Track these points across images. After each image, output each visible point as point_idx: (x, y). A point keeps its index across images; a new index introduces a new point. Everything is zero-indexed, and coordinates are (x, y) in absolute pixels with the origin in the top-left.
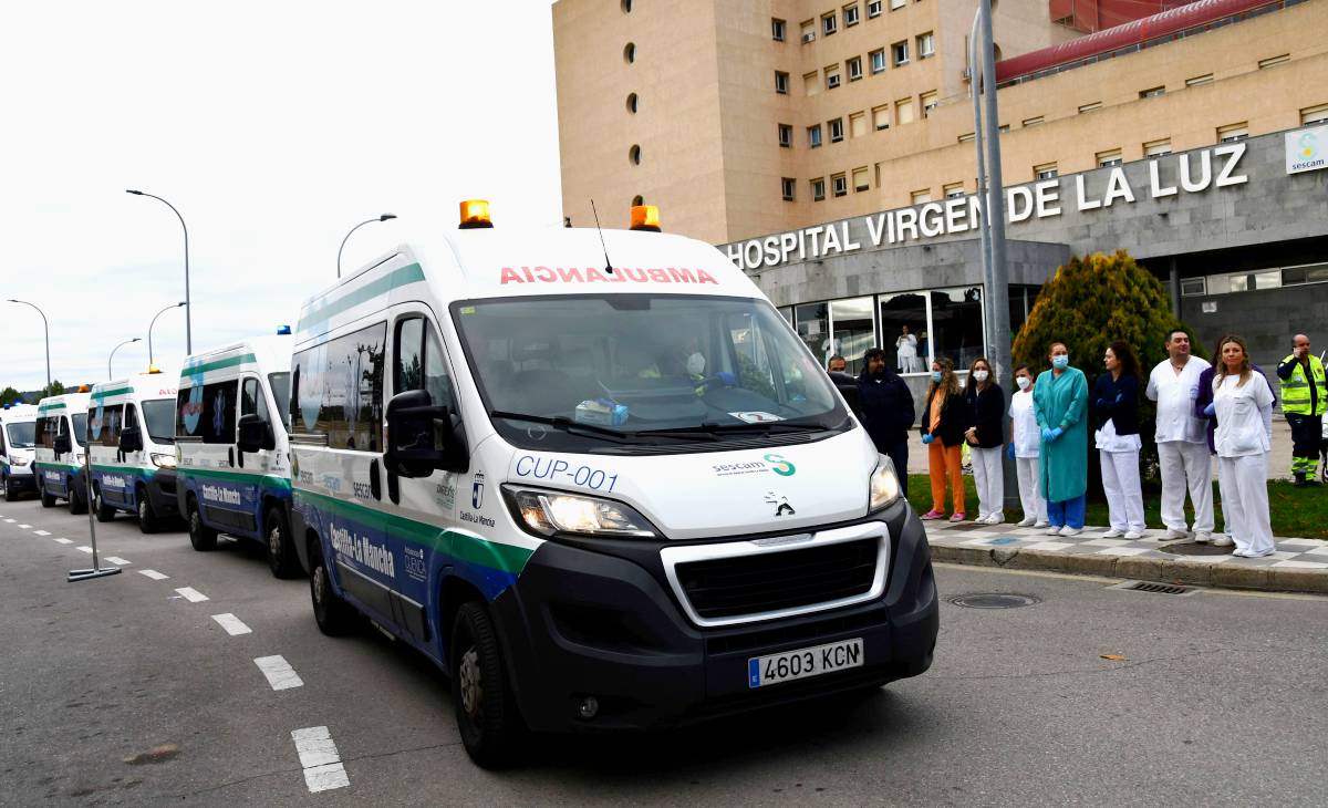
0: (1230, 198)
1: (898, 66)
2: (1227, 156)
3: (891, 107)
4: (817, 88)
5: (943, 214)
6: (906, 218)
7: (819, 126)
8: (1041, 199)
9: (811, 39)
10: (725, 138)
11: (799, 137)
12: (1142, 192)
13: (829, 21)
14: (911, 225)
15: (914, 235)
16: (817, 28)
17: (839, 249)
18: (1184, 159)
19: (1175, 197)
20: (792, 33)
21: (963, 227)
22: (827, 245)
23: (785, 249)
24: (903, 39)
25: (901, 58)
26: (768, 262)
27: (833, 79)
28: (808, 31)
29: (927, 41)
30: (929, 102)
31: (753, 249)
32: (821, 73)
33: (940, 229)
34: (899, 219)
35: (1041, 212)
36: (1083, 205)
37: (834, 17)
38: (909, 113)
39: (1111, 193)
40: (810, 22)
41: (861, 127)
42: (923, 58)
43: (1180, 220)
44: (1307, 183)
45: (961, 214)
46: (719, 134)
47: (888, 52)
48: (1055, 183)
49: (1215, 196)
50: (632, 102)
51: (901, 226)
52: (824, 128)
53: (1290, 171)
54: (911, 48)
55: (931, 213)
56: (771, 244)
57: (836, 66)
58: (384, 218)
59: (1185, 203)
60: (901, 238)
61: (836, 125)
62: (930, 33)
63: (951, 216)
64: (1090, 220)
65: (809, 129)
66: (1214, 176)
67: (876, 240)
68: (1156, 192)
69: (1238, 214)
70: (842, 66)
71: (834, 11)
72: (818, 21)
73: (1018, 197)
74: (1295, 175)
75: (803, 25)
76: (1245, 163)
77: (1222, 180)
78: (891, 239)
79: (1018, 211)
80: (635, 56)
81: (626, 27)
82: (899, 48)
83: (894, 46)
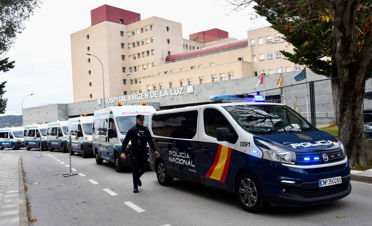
0: (181, 96)
1: (148, 56)
2: (181, 89)
3: (146, 65)
4: (131, 59)
5: (141, 96)
6: (135, 96)
7: (132, 67)
8: (155, 94)
9: (130, 48)
11: (127, 70)
12: (169, 94)
14: (135, 97)
15: (136, 99)
16: (131, 45)
17: (123, 101)
18: (175, 89)
19: (174, 95)
20: (126, 46)
21: (143, 98)
22: (121, 100)
23: (114, 100)
24: (149, 50)
25: (149, 54)
26: (111, 102)
27: (135, 57)
28: (130, 46)
29: (154, 51)
30: (154, 64)
31: (108, 100)
32: (132, 56)
33: (140, 98)
34: (134, 96)
35: (155, 97)
36: (161, 96)
37: (135, 43)
38: (150, 66)
39: (165, 94)
41: (140, 68)
42: (153, 54)
43: (175, 99)
44: (191, 94)
45: (143, 96)
47: (146, 52)
48: (157, 92)
49: (179, 95)
50: (89, 60)
51: (134, 97)
52: (133, 68)
53: (188, 93)
54: (150, 52)
55: (138, 95)
56: (112, 99)
57: (135, 54)
58: (31, 95)
59: (176, 97)
60: (134, 99)
61: (135, 67)
62: (154, 49)
63: (142, 96)
64: (162, 98)
65: (130, 68)
66: (179, 92)
67: (130, 100)
68: (171, 94)
69: (182, 99)
70: (137, 55)
72: (132, 44)
73: (152, 93)
74: (189, 93)
75: (128, 44)
76: (183, 91)
77: (180, 93)
78: (132, 100)
79: (152, 96)
80: (90, 49)
81: (88, 43)
82: (148, 52)
83: (147, 51)
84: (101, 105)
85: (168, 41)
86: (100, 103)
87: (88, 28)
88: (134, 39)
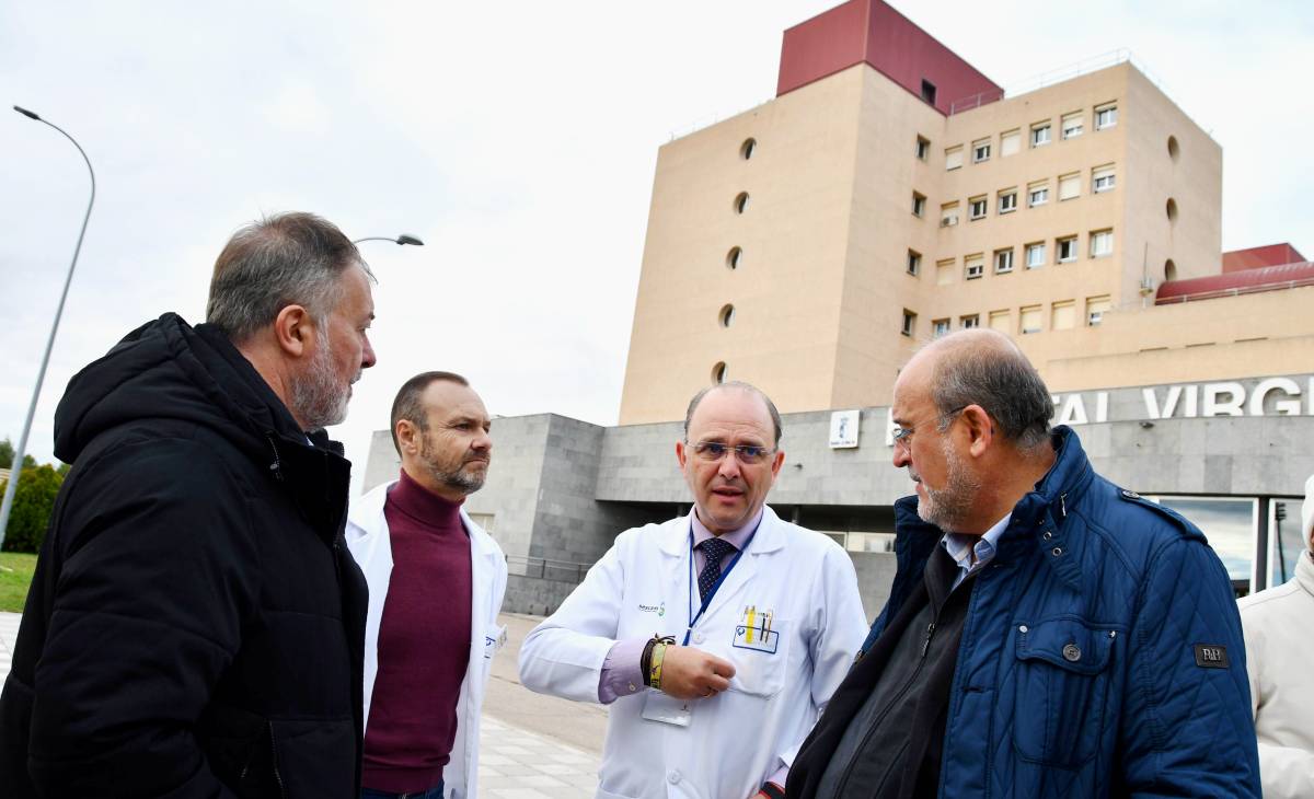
1: (1062, 263)
3: (1047, 308)
4: (953, 277)
6: (1223, 397)
7: (948, 320)
9: (952, 222)
10: (844, 308)
11: (923, 328)
13: (978, 206)
14: (1231, 406)
16: (964, 210)
20: (931, 210)
24: (1073, 233)
25: (1065, 255)
27: (972, 271)
28: (949, 213)
29: (1103, 238)
30: (1095, 308)
32: (960, 262)
34: (1209, 397)
37: (985, 202)
38: (1068, 318)
40: (956, 203)
42: (1093, 257)
46: (838, 302)
47: (1049, 245)
50: (734, 255)
51: (1212, 408)
54: (1081, 244)
57: (980, 255)
62: (1109, 230)
65: (936, 321)
70: (989, 256)
71: (986, 195)
72: (963, 205)
75: (944, 206)
80: (746, 207)
81: (741, 175)
82: (1064, 246)
83: (1058, 240)
84: (857, 448)
85: (1171, 207)
86: (851, 438)
87: (757, 108)
88: (987, 180)
